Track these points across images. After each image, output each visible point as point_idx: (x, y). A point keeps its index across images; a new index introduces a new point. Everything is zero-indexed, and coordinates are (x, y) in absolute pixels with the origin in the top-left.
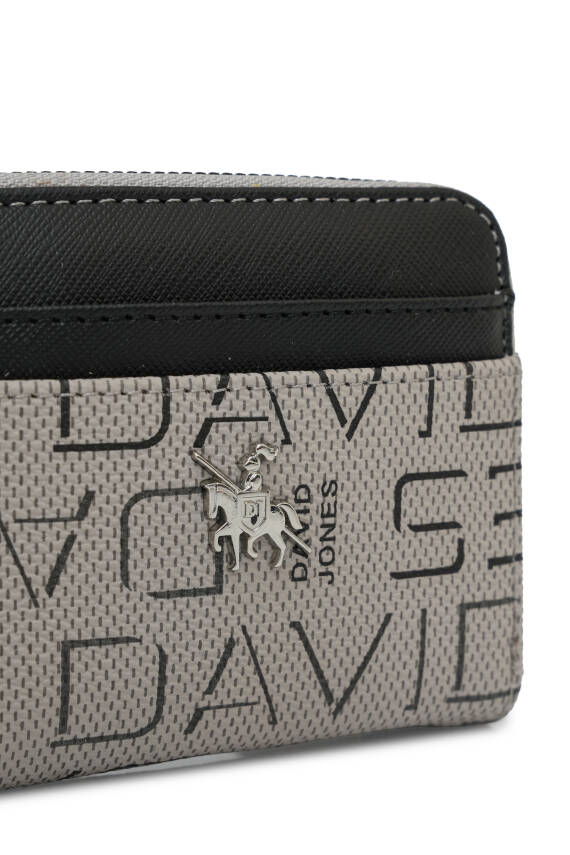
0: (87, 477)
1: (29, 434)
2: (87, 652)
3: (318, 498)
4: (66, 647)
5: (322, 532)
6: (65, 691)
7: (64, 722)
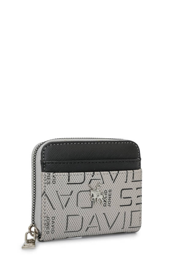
0: (72, 188)
1: (63, 181)
2: (71, 217)
3: (108, 193)
4: (68, 216)
5: (109, 198)
6: (67, 223)
7: (67, 228)
